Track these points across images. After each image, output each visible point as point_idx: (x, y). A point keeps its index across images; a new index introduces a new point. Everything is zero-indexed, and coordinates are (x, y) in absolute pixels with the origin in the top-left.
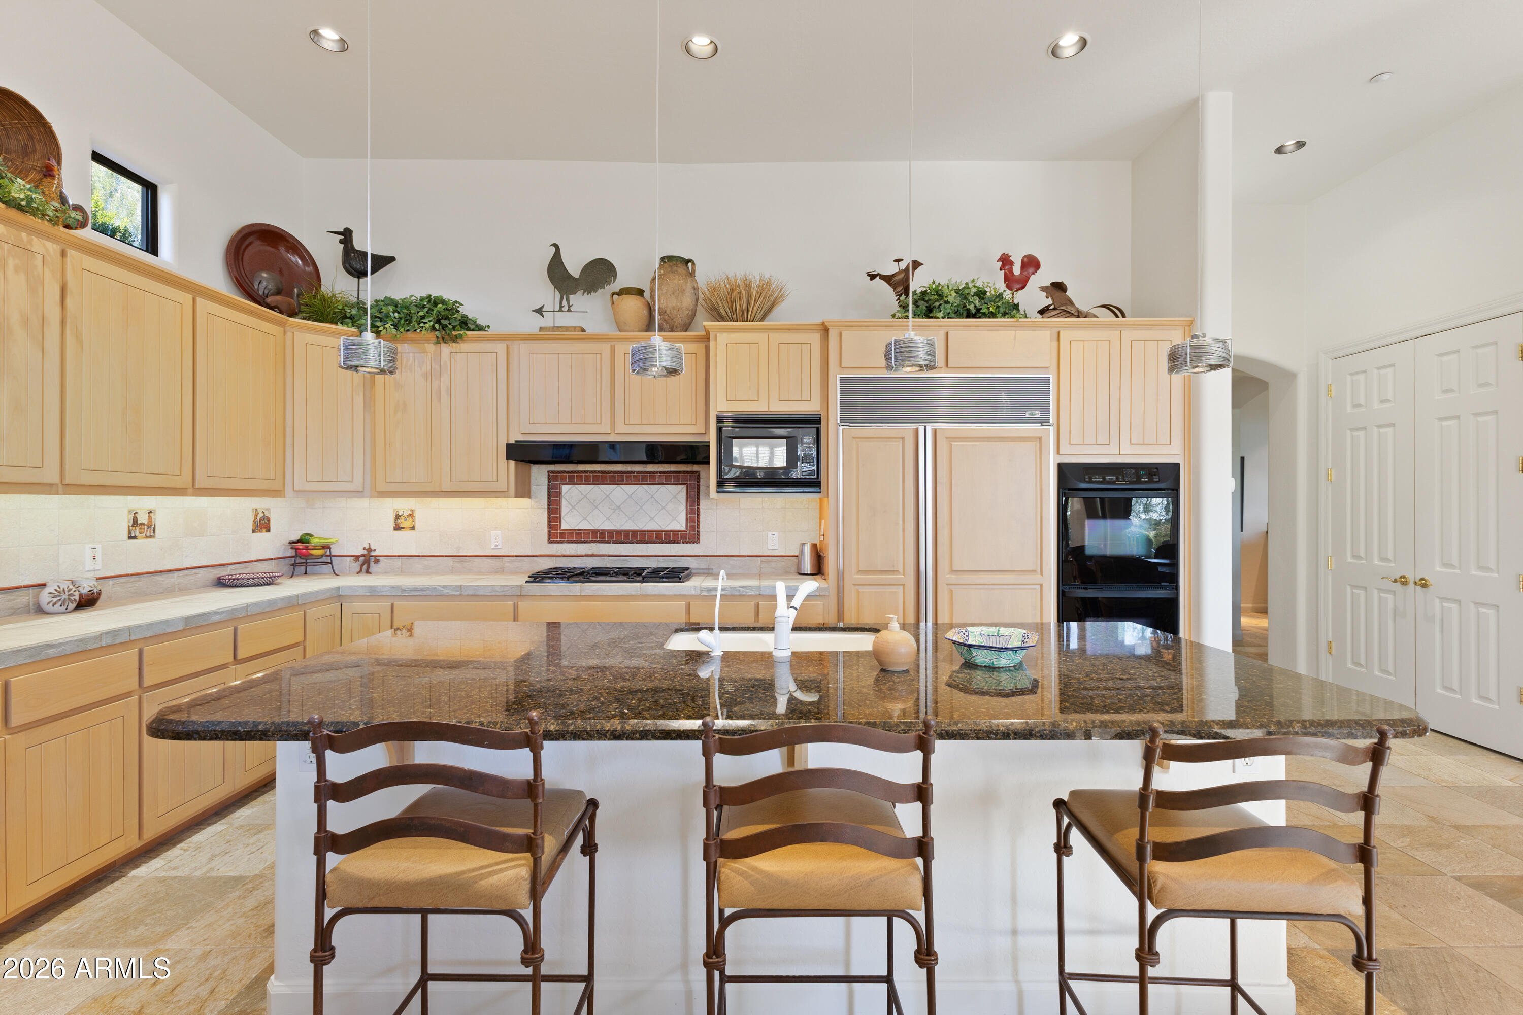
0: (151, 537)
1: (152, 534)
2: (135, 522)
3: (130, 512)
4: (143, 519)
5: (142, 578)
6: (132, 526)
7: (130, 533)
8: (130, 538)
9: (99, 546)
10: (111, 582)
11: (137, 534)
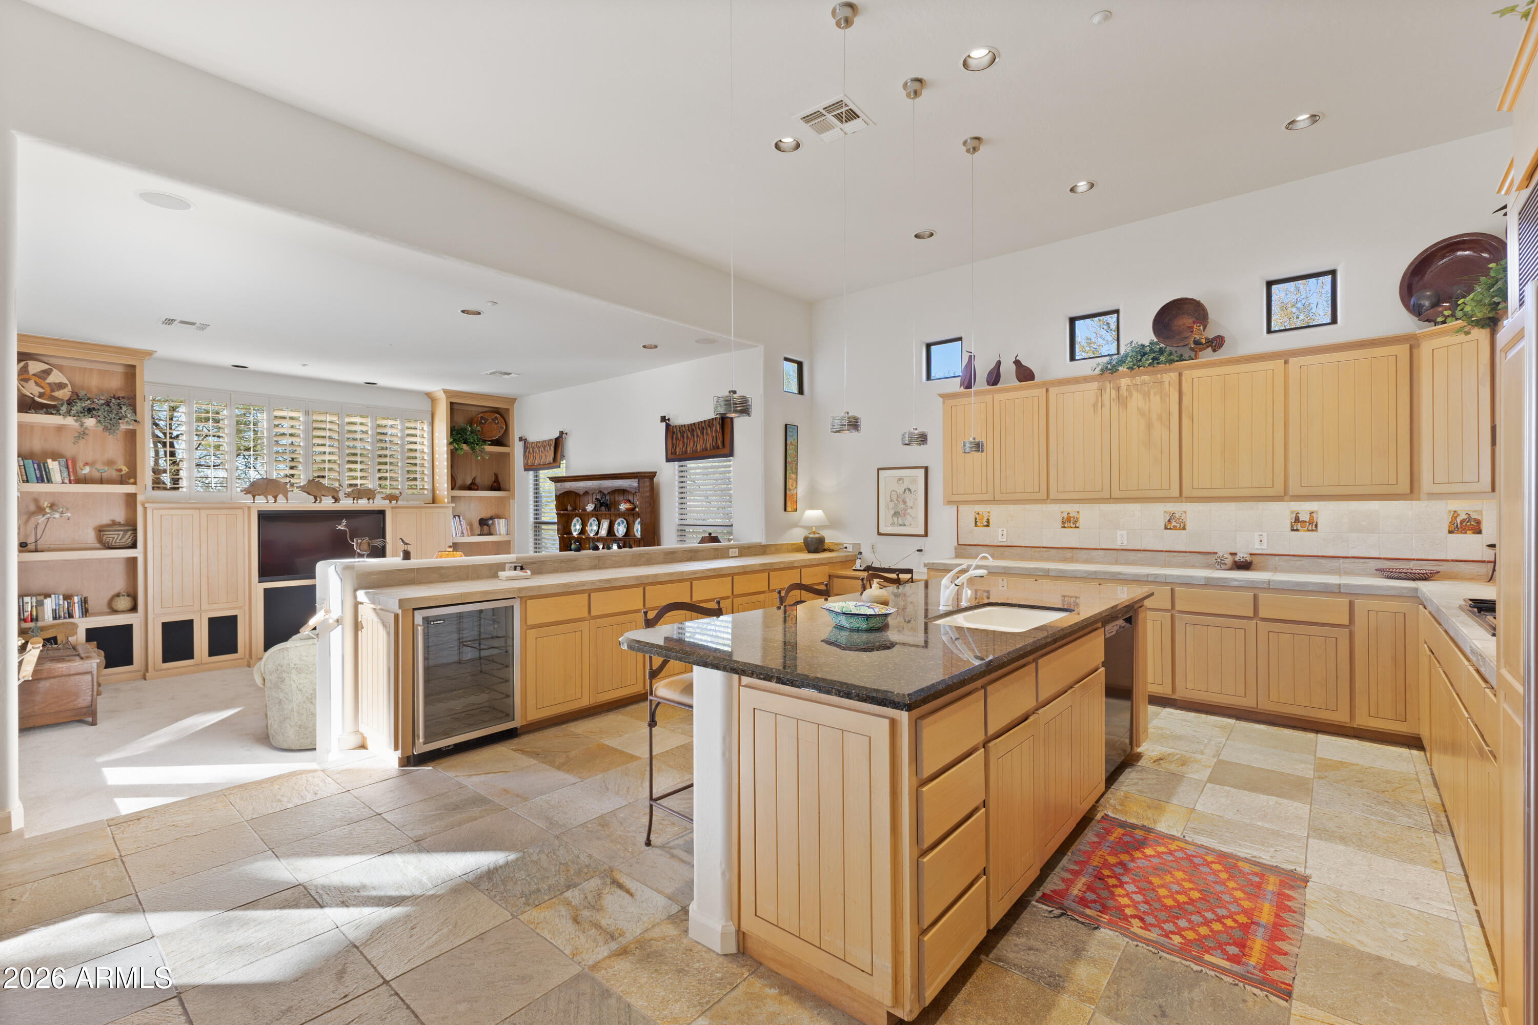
0: (1312, 530)
1: (1314, 528)
2: (1297, 519)
3: (1292, 512)
4: (1304, 517)
5: (1304, 559)
6: (1295, 522)
7: (1292, 526)
8: (1293, 530)
9: (1265, 535)
10: (1277, 558)
11: (1299, 528)
